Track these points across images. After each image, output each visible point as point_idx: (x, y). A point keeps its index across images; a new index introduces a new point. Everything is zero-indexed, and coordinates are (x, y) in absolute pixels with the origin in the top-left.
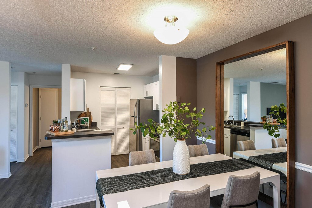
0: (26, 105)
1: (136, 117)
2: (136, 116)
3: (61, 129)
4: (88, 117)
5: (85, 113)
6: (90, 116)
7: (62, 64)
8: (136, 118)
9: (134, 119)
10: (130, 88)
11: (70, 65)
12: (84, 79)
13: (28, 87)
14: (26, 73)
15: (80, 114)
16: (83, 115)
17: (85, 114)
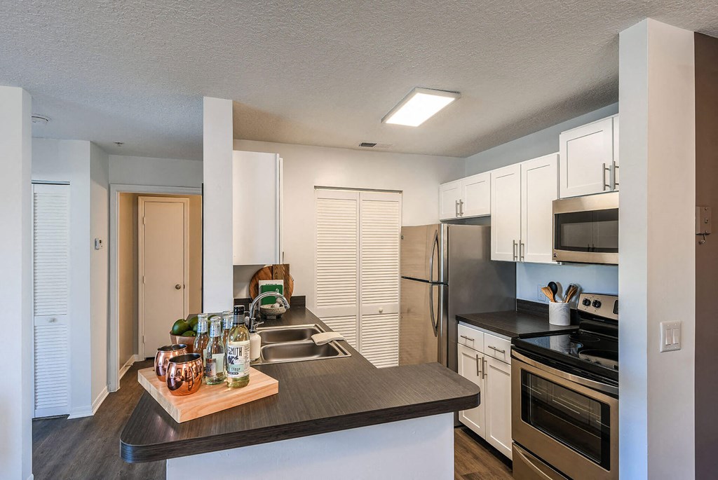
0: (97, 243)
1: (434, 283)
2: (435, 279)
3: (214, 374)
4: (281, 282)
5: (272, 268)
6: (287, 277)
7: (205, 99)
8: (435, 287)
9: (428, 290)
10: (401, 192)
11: (231, 101)
12: (278, 155)
13: (106, 191)
14: (95, 145)
15: (258, 272)
16: (265, 273)
17: (273, 271)
